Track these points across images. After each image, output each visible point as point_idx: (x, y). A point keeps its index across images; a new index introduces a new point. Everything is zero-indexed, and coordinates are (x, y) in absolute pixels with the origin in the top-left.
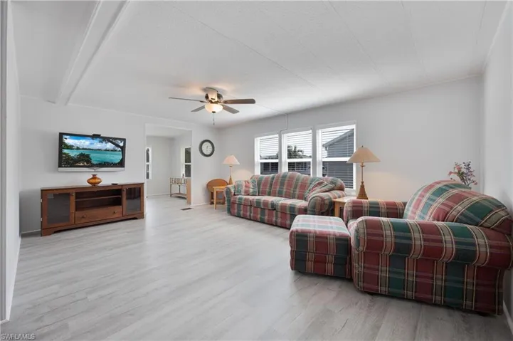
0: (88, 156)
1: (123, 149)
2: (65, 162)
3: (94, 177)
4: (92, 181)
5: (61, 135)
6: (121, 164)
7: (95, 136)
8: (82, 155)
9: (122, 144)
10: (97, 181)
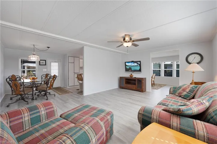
0: (131, 68)
1: (140, 65)
2: (127, 70)
3: (131, 75)
4: (131, 76)
5: (125, 62)
6: (140, 70)
7: (132, 62)
8: (130, 68)
9: (139, 63)
10: (132, 76)
